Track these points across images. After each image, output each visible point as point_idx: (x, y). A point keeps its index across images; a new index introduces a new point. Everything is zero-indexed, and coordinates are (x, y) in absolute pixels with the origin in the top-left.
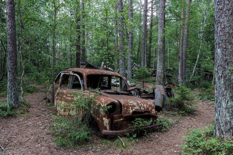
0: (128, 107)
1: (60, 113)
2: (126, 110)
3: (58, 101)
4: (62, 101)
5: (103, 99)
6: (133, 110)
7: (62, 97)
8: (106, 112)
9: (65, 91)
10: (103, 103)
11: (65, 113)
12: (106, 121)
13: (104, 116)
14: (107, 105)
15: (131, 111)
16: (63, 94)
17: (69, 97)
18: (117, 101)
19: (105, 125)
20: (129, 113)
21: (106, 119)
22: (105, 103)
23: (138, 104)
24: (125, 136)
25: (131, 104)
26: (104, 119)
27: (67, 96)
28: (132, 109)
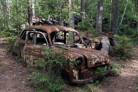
0: (91, 60)
1: (30, 65)
2: (91, 63)
3: (27, 55)
4: (30, 55)
5: (71, 55)
6: (96, 62)
7: (30, 52)
8: (75, 66)
9: (32, 47)
10: (72, 58)
11: (34, 65)
12: (75, 73)
13: (74, 69)
14: (76, 60)
15: (94, 63)
16: (31, 49)
17: (37, 52)
18: (82, 56)
19: (75, 76)
20: (92, 65)
21: (75, 71)
22: (74, 58)
23: (98, 56)
24: (90, 83)
25: (93, 57)
26: (74, 71)
27: (34, 51)
28: (94, 61)
